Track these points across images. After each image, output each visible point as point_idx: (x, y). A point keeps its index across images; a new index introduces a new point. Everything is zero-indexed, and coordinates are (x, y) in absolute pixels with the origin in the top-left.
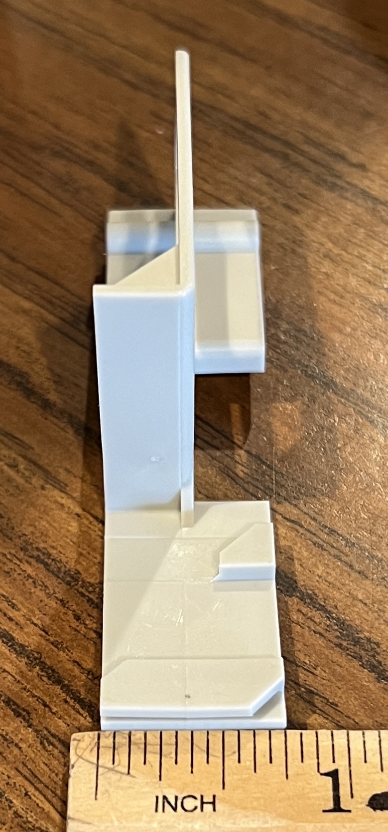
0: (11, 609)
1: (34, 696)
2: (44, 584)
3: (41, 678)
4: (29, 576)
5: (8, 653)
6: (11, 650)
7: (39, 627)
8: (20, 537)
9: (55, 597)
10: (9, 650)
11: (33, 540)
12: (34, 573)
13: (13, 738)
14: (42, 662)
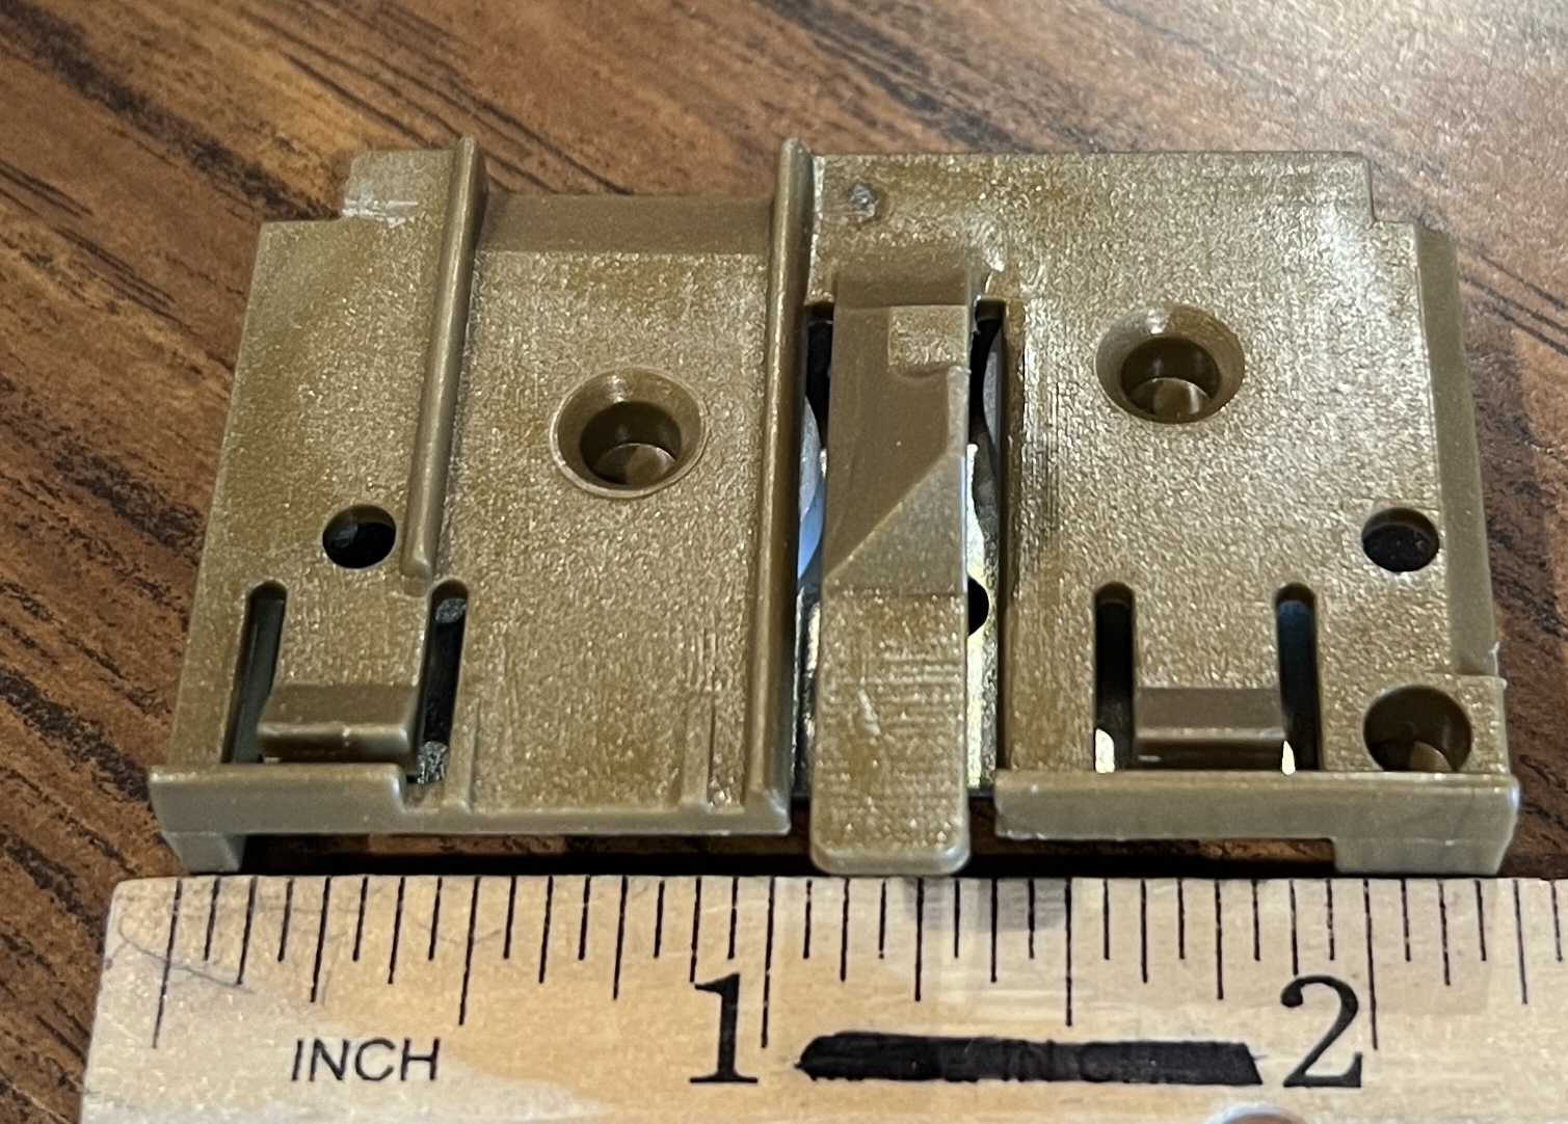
0: (31, 618)
1: (83, 833)
2: (110, 548)
3: (100, 787)
4: (76, 533)
5: (22, 728)
6: (30, 722)
7: (98, 659)
8: (55, 434)
9: (138, 579)
10: (25, 722)
11: (87, 441)
12: (88, 523)
13: (32, 941)
14: (103, 746)
